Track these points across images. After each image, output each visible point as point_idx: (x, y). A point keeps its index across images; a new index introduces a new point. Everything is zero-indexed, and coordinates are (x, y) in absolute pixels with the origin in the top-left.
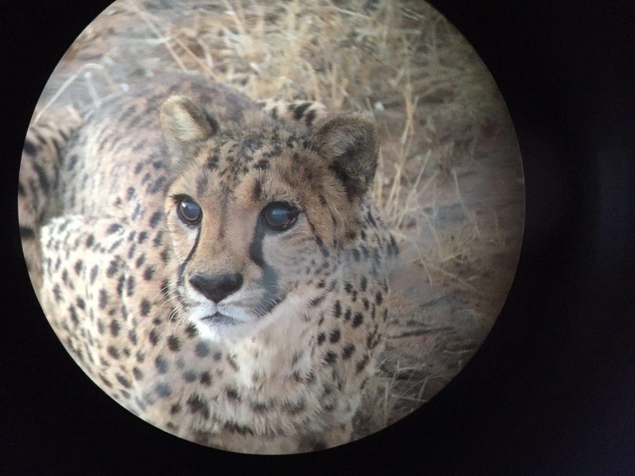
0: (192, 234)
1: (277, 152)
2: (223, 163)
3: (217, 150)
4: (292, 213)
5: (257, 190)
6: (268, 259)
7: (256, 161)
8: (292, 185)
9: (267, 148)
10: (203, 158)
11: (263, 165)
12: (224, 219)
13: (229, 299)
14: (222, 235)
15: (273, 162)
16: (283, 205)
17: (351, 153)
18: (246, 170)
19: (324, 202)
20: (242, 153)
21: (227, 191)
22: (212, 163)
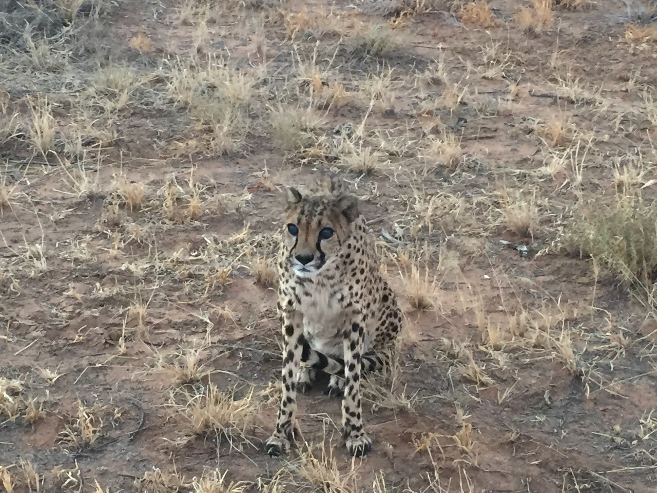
0: (294, 238)
1: (325, 208)
2: (306, 212)
3: (303, 207)
4: (332, 231)
5: (319, 223)
6: (322, 248)
7: (318, 212)
8: (331, 221)
9: (321, 207)
10: (299, 211)
11: (321, 214)
12: (307, 234)
13: (309, 264)
14: (306, 240)
15: (325, 213)
16: (329, 229)
17: (349, 208)
18: (315, 216)
19: (341, 228)
20: (313, 209)
21: (308, 223)
22: (302, 213)
